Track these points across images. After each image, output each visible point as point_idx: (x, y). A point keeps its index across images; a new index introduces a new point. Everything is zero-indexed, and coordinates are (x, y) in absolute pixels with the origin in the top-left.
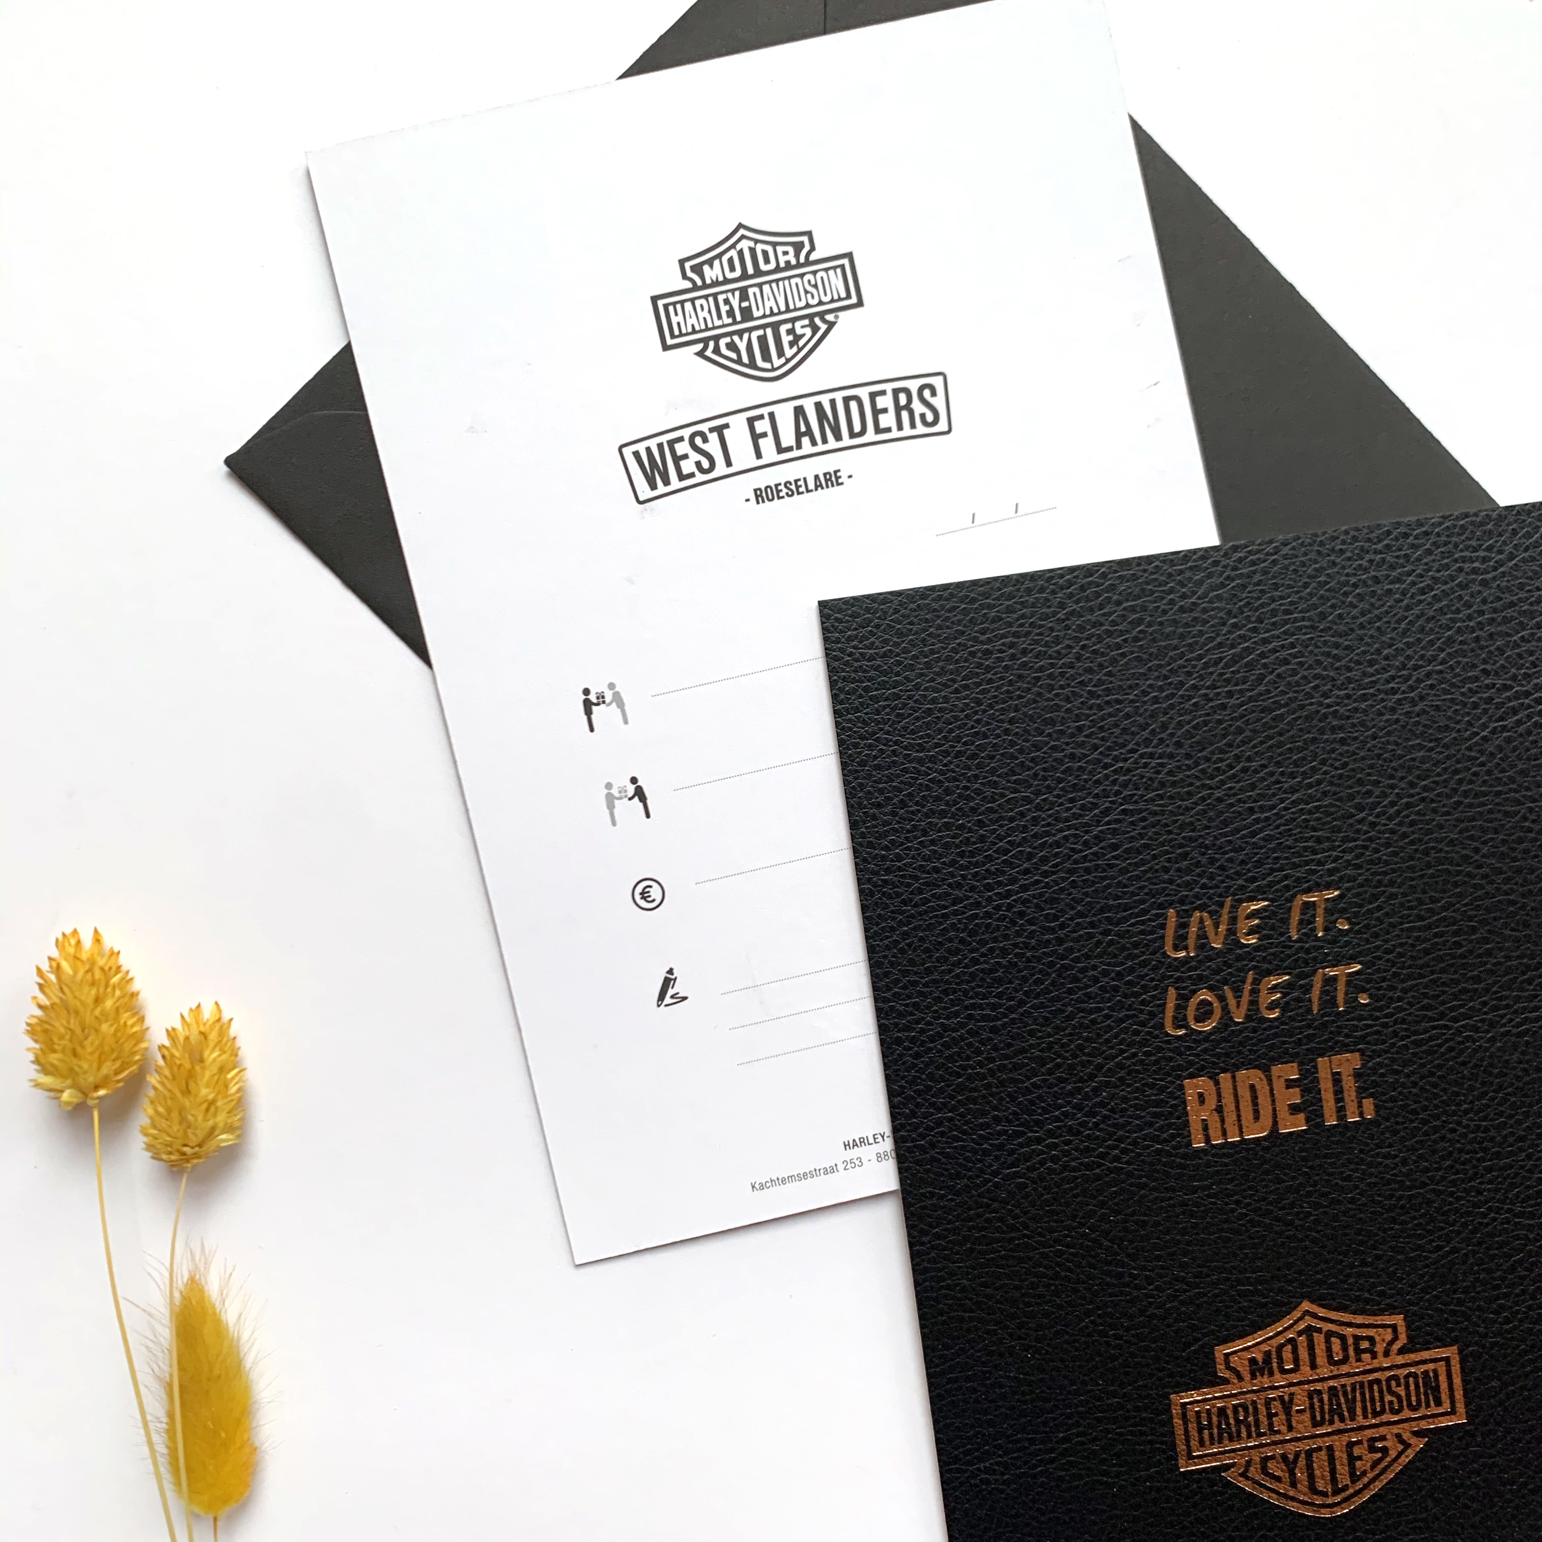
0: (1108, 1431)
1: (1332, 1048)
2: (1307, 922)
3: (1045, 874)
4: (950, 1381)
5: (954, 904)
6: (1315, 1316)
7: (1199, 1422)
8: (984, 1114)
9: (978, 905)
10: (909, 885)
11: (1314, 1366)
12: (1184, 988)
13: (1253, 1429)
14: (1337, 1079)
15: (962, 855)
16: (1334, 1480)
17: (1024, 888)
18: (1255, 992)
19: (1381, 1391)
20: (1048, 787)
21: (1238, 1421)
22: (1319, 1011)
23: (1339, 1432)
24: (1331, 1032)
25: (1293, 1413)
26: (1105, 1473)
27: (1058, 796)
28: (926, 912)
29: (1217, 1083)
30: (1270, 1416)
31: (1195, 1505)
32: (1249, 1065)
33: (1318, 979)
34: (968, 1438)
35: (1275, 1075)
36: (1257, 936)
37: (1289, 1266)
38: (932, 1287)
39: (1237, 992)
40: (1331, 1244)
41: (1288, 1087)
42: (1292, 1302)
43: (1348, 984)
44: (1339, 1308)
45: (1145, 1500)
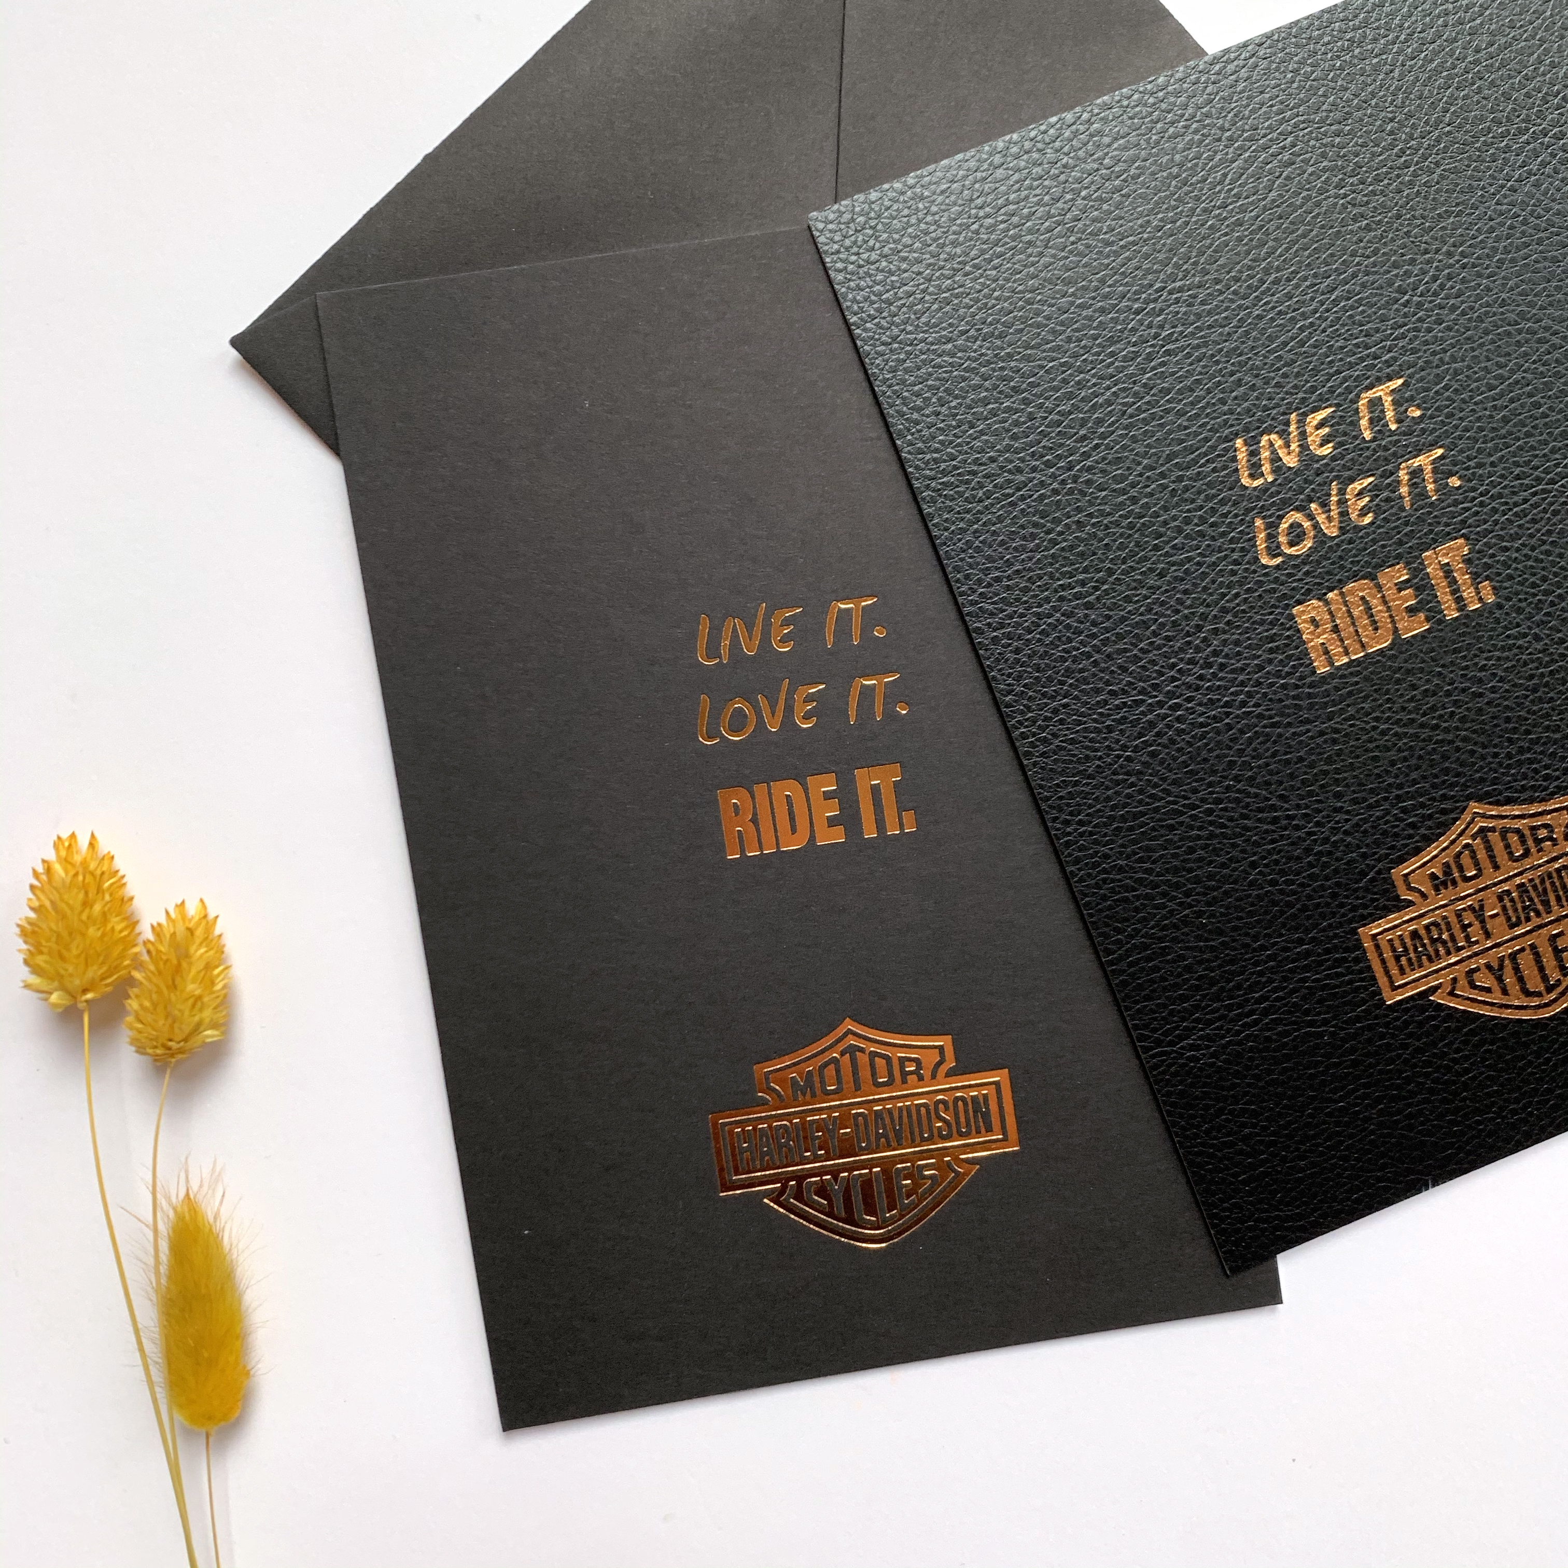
0: (1304, 980)
1: (1435, 541)
2: (1377, 420)
3: (1103, 436)
4: (1130, 965)
5: (1019, 489)
6: (1484, 816)
7: (1394, 950)
8: (1098, 691)
9: (1042, 484)
10: (968, 482)
11: (1496, 867)
12: (1270, 516)
13: (1450, 944)
14: (1447, 571)
15: (1015, 437)
16: (1545, 978)
17: (1086, 455)
18: (1342, 502)
20: (1084, 347)
21: (1433, 941)
22: (1412, 505)
23: (1541, 927)
24: (1430, 524)
25: (1487, 920)
26: (1311, 1024)
27: (1098, 354)
28: (992, 505)
29: (1327, 603)
31: (1410, 1035)
32: (1355, 577)
33: (1403, 475)
34: (1163, 1018)
35: (1382, 581)
36: (1330, 445)
37: (1446, 771)
38: (1089, 875)
39: (1324, 505)
40: (1482, 739)
41: (1400, 590)
42: (1457, 808)
43: (1435, 471)
44: (1509, 801)
45: (1359, 1042)
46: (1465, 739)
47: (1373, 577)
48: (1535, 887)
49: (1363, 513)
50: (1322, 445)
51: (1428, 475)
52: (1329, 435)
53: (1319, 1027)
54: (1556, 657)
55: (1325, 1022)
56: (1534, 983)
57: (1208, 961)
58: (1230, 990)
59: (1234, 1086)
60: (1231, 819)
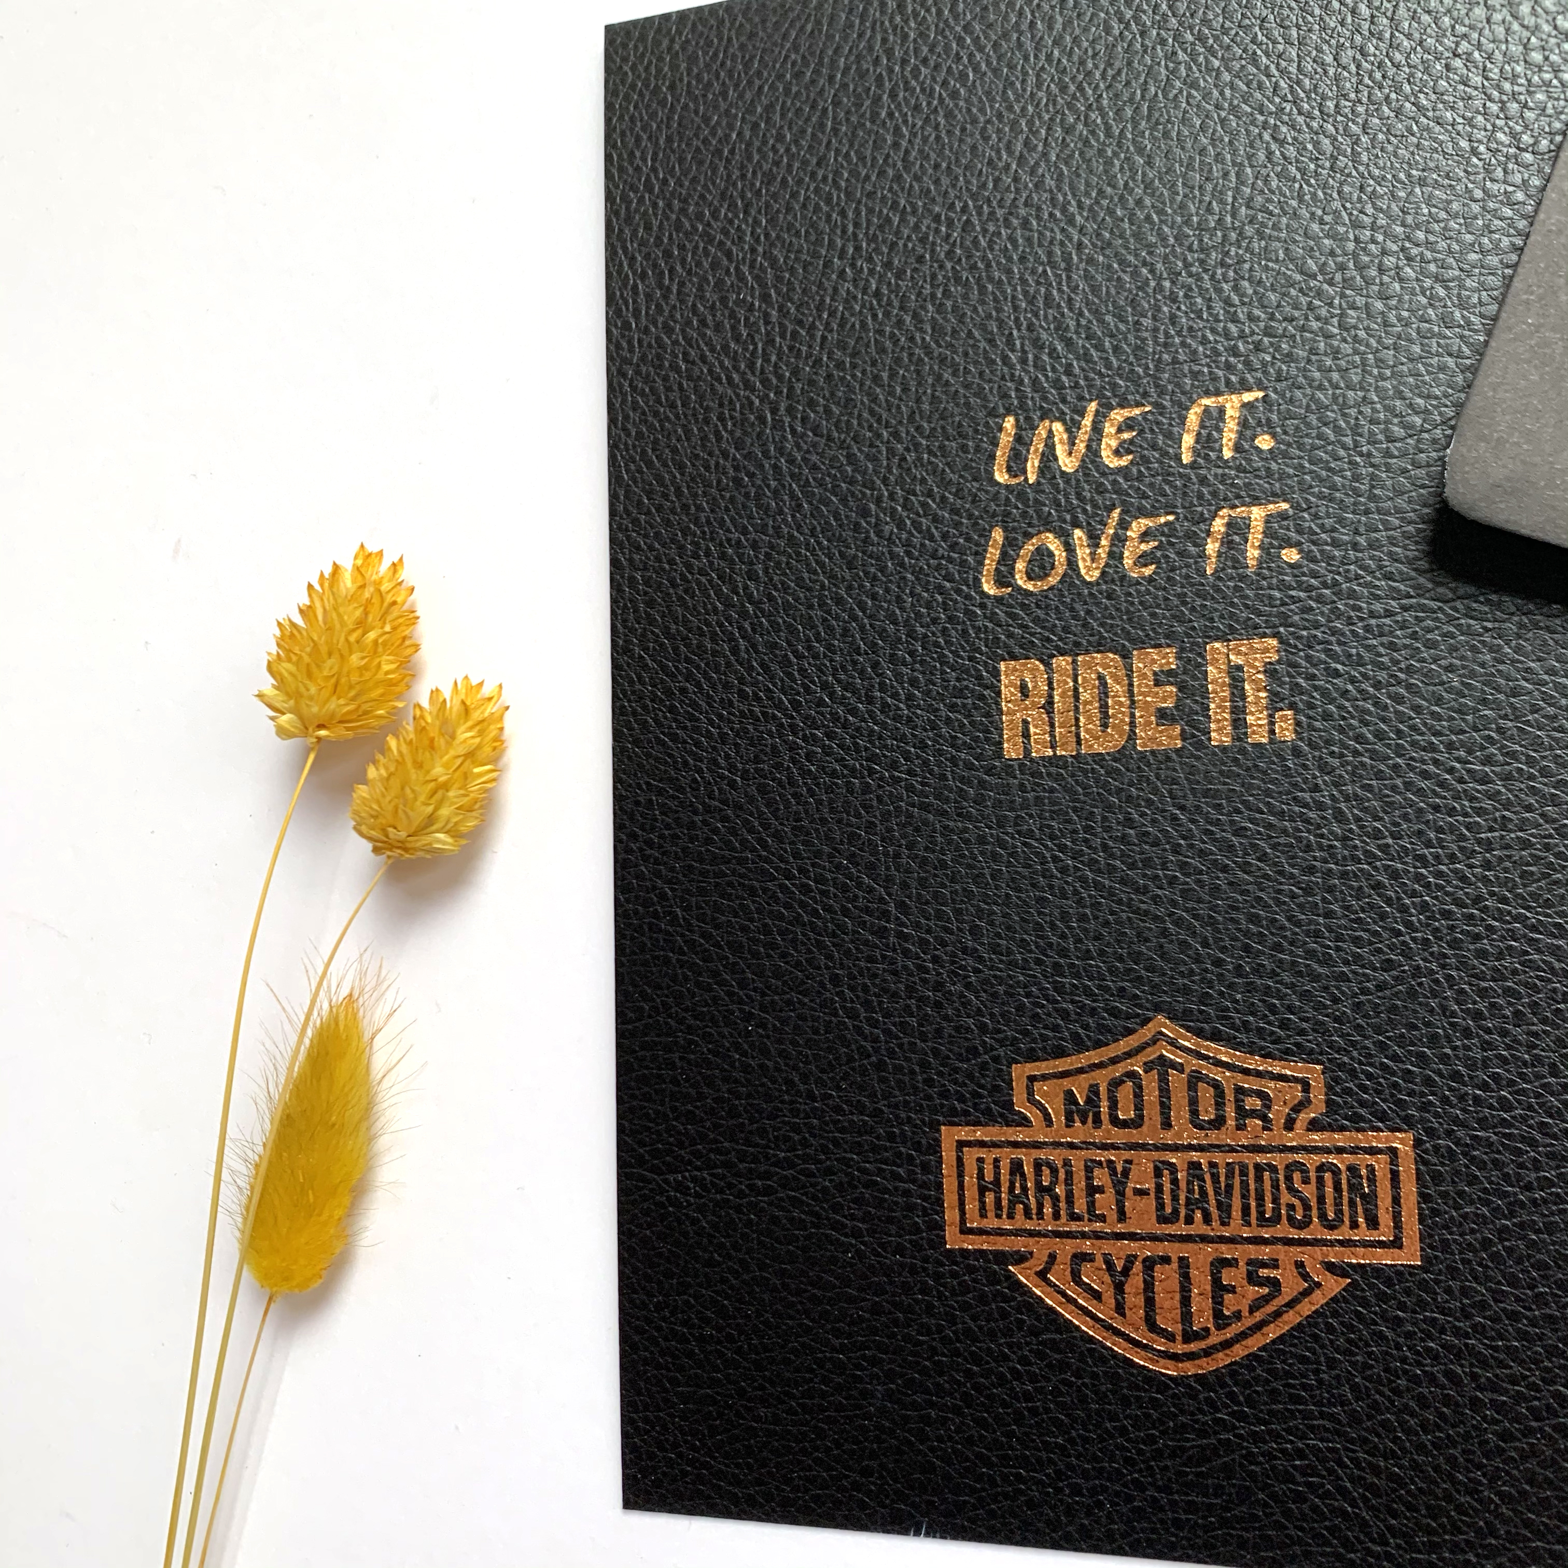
1: (1233, 630)
2: (1208, 440)
4: (644, 1046)
6: (1173, 1043)
7: (981, 1176)
11: (1167, 1124)
12: (1015, 530)
13: (1063, 1205)
14: (1236, 675)
18: (1118, 539)
19: (1276, 1186)
22: (1217, 571)
24: (1233, 605)
26: (837, 1226)
29: (1048, 665)
30: (1092, 1190)
31: (965, 1307)
32: (1100, 647)
34: (658, 1133)
35: (1137, 665)
36: (1130, 457)
37: (1137, 957)
39: (1094, 539)
40: (1208, 933)
41: (1157, 683)
42: (1138, 1015)
44: (1215, 1037)
45: (891, 1283)
47: (1126, 656)
48: (1215, 1178)
49: (1143, 560)
50: (1117, 454)
51: (1256, 536)
52: (1131, 442)
53: (846, 1236)
54: (1360, 854)
55: (856, 1233)
57: (736, 1081)
58: (751, 1132)
59: (710, 1263)
60: (828, 909)
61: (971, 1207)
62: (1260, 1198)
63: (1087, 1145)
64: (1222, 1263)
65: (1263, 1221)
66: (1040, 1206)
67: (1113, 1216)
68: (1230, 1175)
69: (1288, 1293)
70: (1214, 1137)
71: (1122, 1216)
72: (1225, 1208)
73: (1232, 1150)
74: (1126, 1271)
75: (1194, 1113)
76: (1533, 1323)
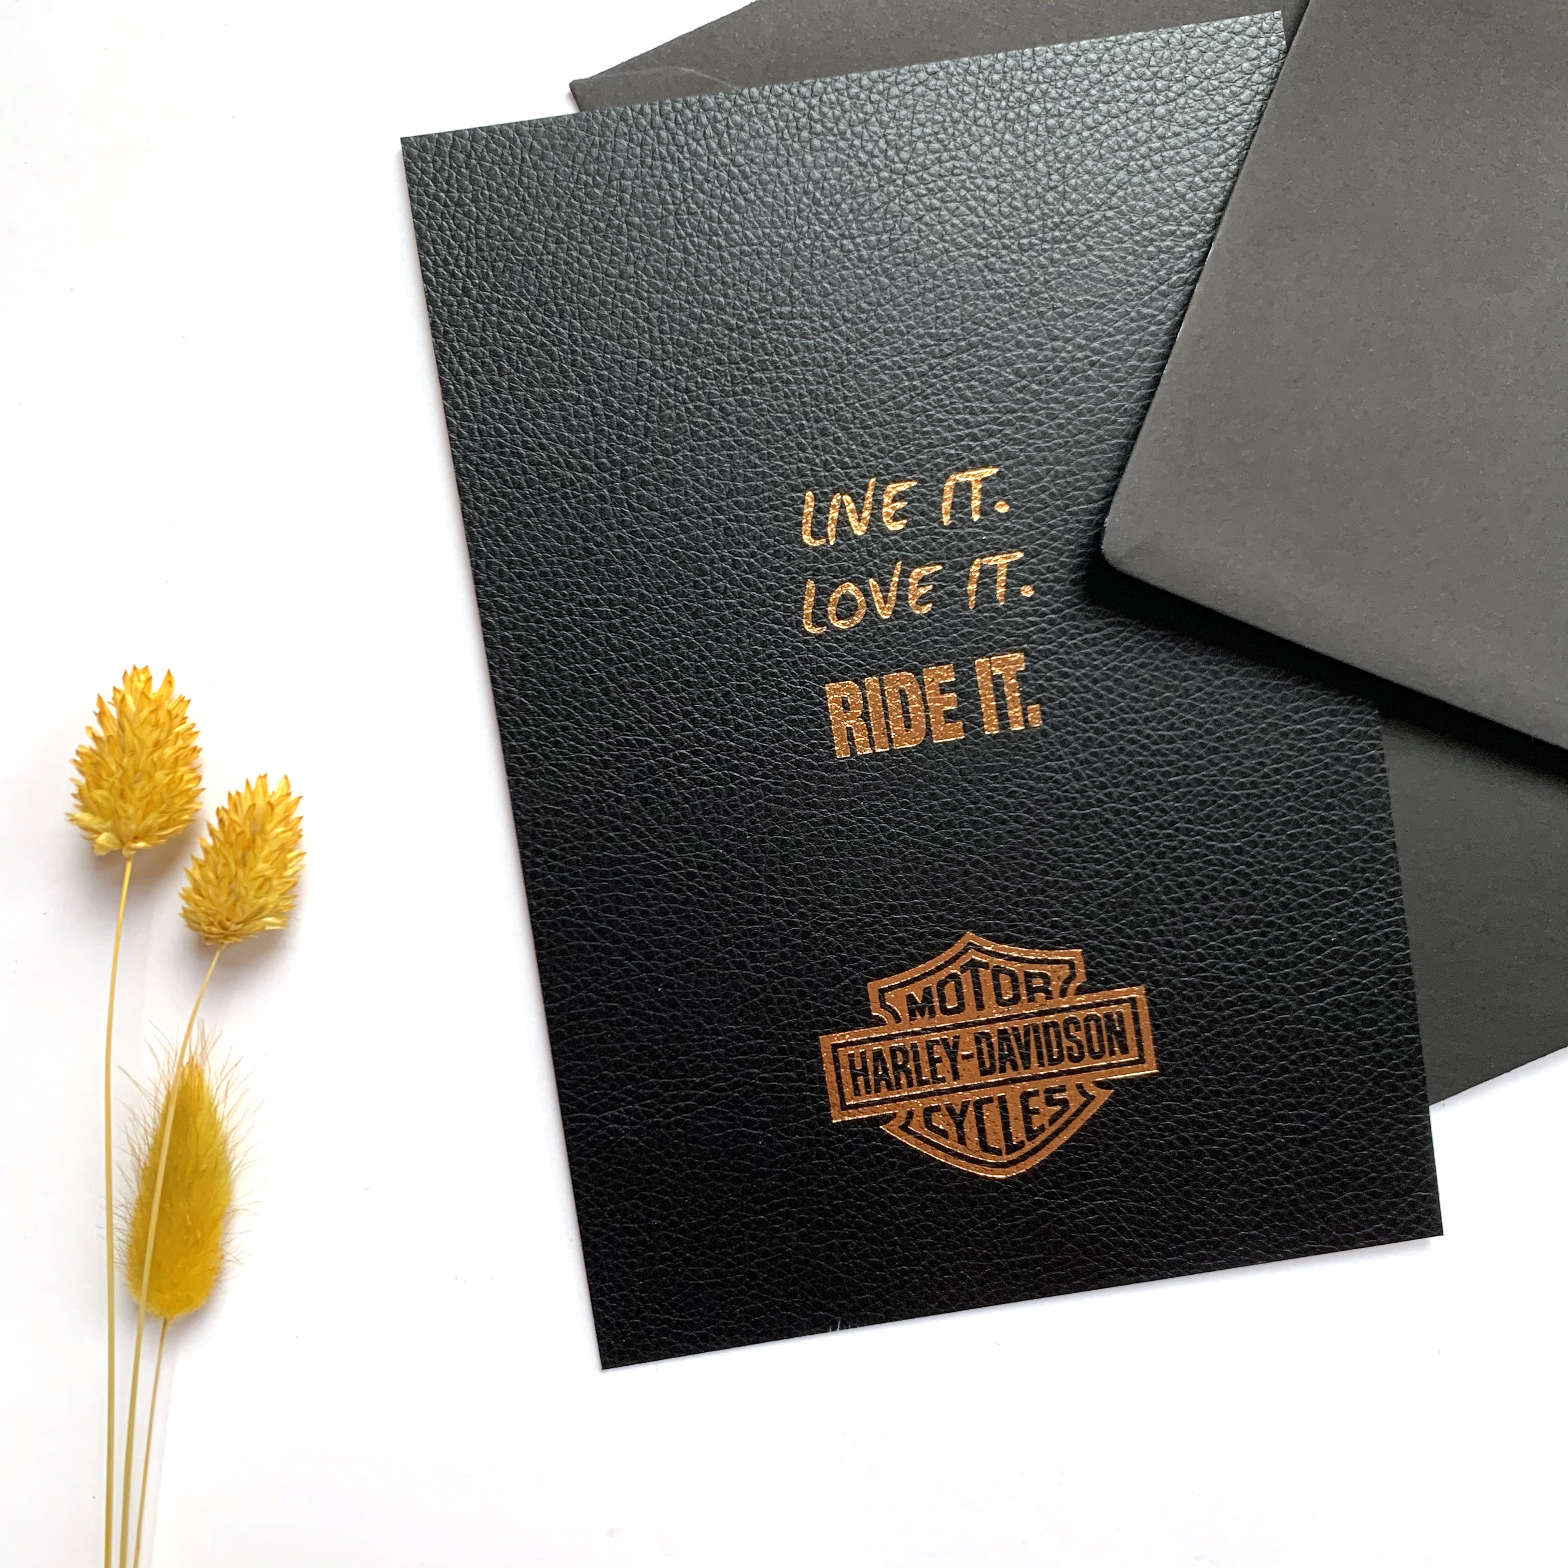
0: (750, 1076)
1: (992, 649)
2: (960, 506)
4: (571, 1018)
6: (979, 949)
7: (852, 1066)
8: (602, 721)
11: (980, 1006)
12: (824, 582)
13: (914, 1076)
14: (998, 684)
16: (1008, 1136)
18: (902, 585)
19: (1058, 1036)
22: (976, 605)
23: (1014, 1081)
24: (991, 630)
25: (959, 1059)
26: (747, 1124)
29: (863, 687)
30: (933, 1062)
31: (850, 1162)
32: (899, 667)
33: (975, 571)
34: (593, 1082)
35: (927, 678)
36: (905, 521)
37: (948, 893)
38: (549, 913)
39: (884, 585)
40: (996, 869)
41: (943, 692)
42: (953, 934)
43: (1009, 575)
44: (1008, 940)
45: (794, 1156)
46: (975, 864)
47: (917, 672)
48: (1018, 1038)
49: (923, 600)
50: (895, 519)
51: (1001, 578)
52: (904, 510)
53: (756, 1129)
54: (1093, 801)
55: (763, 1126)
56: (995, 1138)
57: (653, 1031)
58: (670, 1068)
59: (650, 1171)
60: (712, 889)
61: (848, 1090)
62: (1049, 1045)
63: (925, 1031)
64: (1026, 1096)
65: (1053, 1062)
66: (898, 1079)
67: (949, 1077)
68: (1027, 1034)
69: (1073, 1107)
70: (1014, 1010)
71: (956, 1076)
72: (1026, 1058)
73: (1027, 1016)
74: (963, 1113)
75: (999, 995)
76: (1229, 1095)
